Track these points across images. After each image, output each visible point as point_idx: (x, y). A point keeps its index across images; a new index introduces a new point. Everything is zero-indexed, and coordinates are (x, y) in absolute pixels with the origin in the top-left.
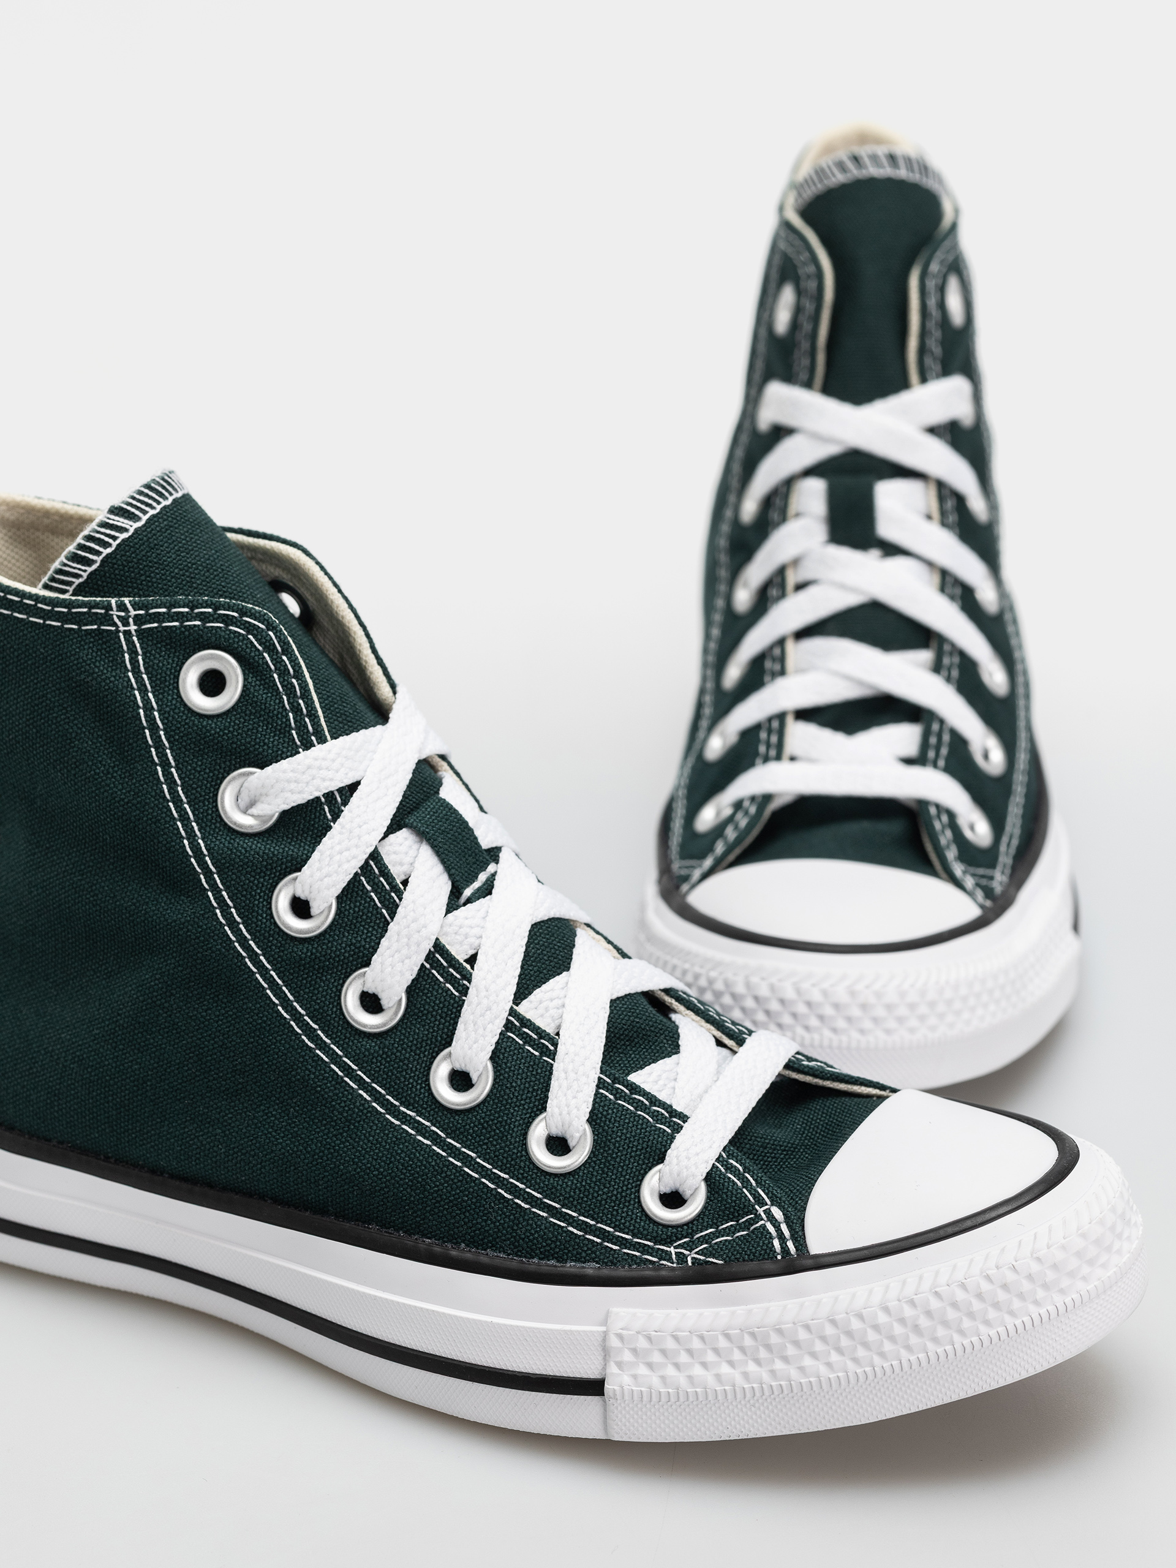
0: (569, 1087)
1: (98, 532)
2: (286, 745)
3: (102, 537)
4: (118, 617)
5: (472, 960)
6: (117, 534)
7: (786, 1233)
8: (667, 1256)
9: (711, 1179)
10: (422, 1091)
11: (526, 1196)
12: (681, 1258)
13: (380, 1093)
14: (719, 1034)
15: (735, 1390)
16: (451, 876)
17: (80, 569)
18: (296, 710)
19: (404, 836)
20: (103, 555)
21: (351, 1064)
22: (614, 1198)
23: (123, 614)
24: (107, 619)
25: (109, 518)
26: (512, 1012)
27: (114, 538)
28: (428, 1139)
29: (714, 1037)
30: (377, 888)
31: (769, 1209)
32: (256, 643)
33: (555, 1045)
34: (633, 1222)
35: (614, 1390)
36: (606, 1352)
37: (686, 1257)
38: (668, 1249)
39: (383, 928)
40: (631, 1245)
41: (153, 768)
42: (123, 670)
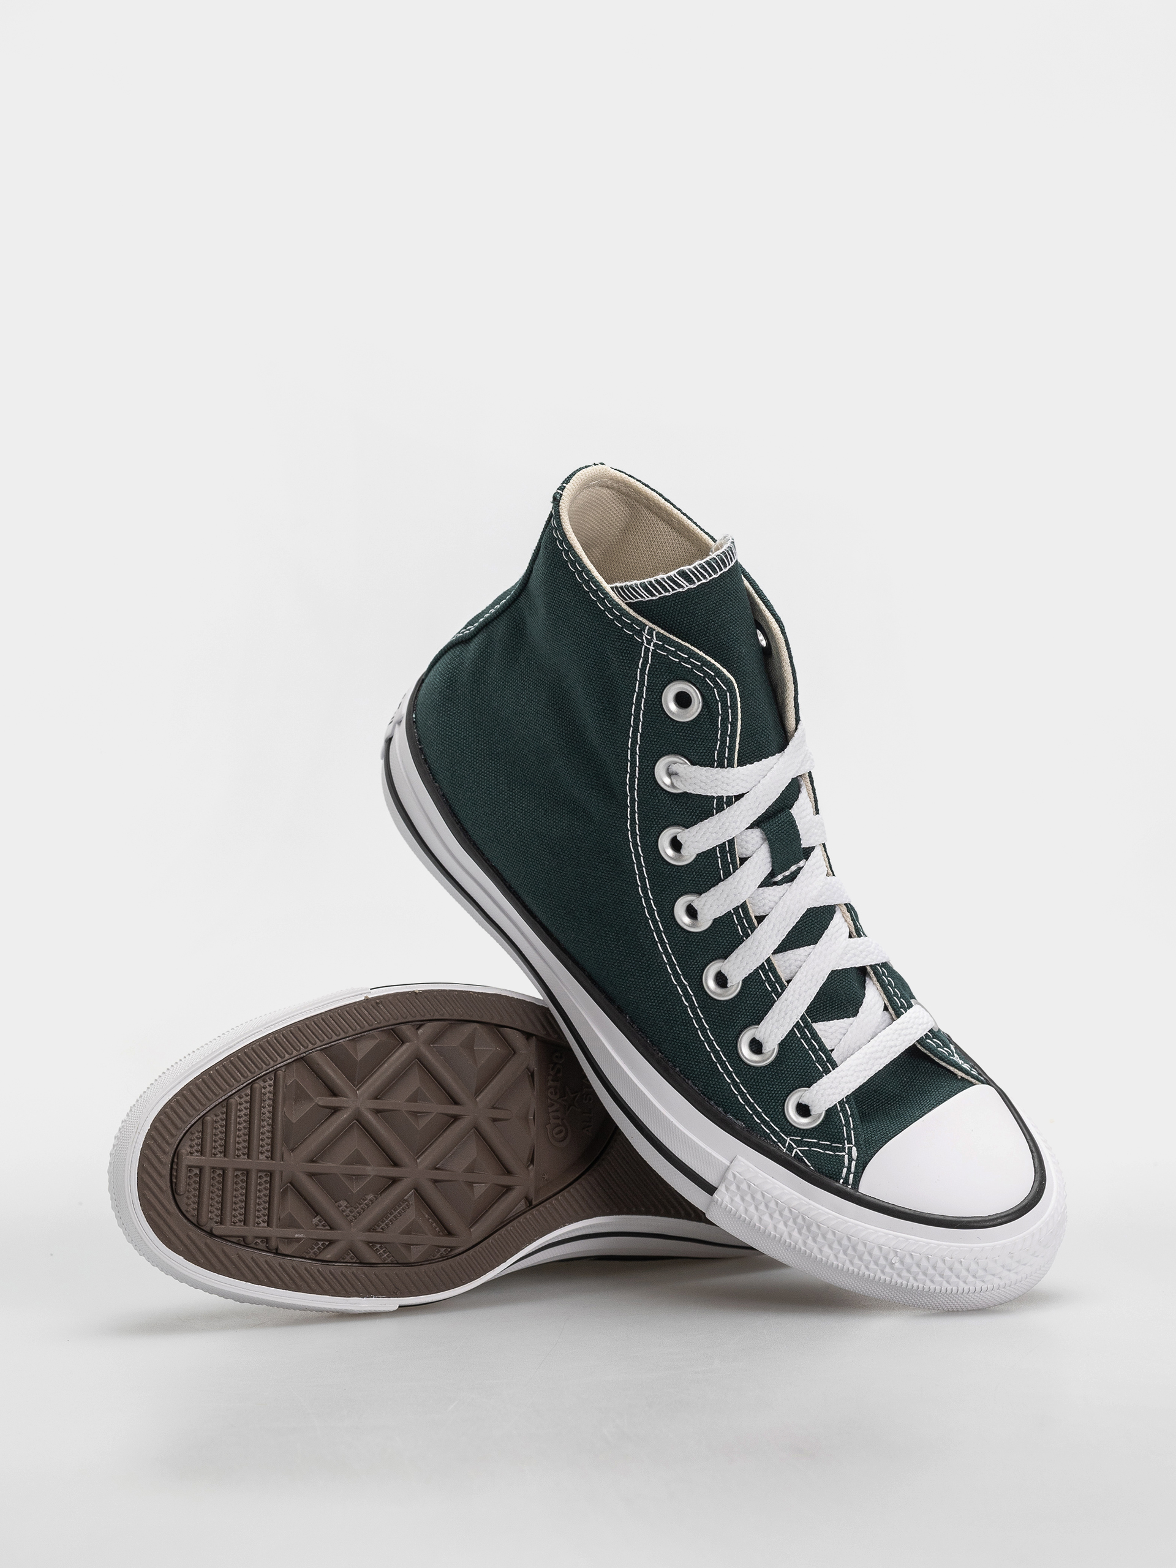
0: (777, 1021)
1: (666, 582)
2: (708, 757)
3: (666, 585)
4: (646, 638)
5: (760, 919)
6: (676, 588)
7: (853, 1170)
8: (783, 1142)
9: (831, 1113)
10: (698, 974)
11: (724, 1066)
12: (790, 1149)
13: (674, 962)
14: (888, 1004)
15: (781, 1239)
16: (773, 866)
17: (645, 594)
18: (723, 743)
19: (757, 833)
20: (662, 595)
21: (665, 939)
22: (771, 1095)
23: (649, 637)
24: (640, 634)
25: (676, 577)
26: (768, 960)
27: (673, 589)
28: (687, 1002)
29: (885, 1003)
30: (724, 858)
31: (852, 1147)
32: (717, 695)
33: (783, 991)
34: (775, 1113)
35: (718, 1200)
36: (723, 1178)
37: (793, 1148)
38: (786, 1138)
39: (717, 881)
40: (767, 1125)
41: (629, 727)
42: (636, 667)
